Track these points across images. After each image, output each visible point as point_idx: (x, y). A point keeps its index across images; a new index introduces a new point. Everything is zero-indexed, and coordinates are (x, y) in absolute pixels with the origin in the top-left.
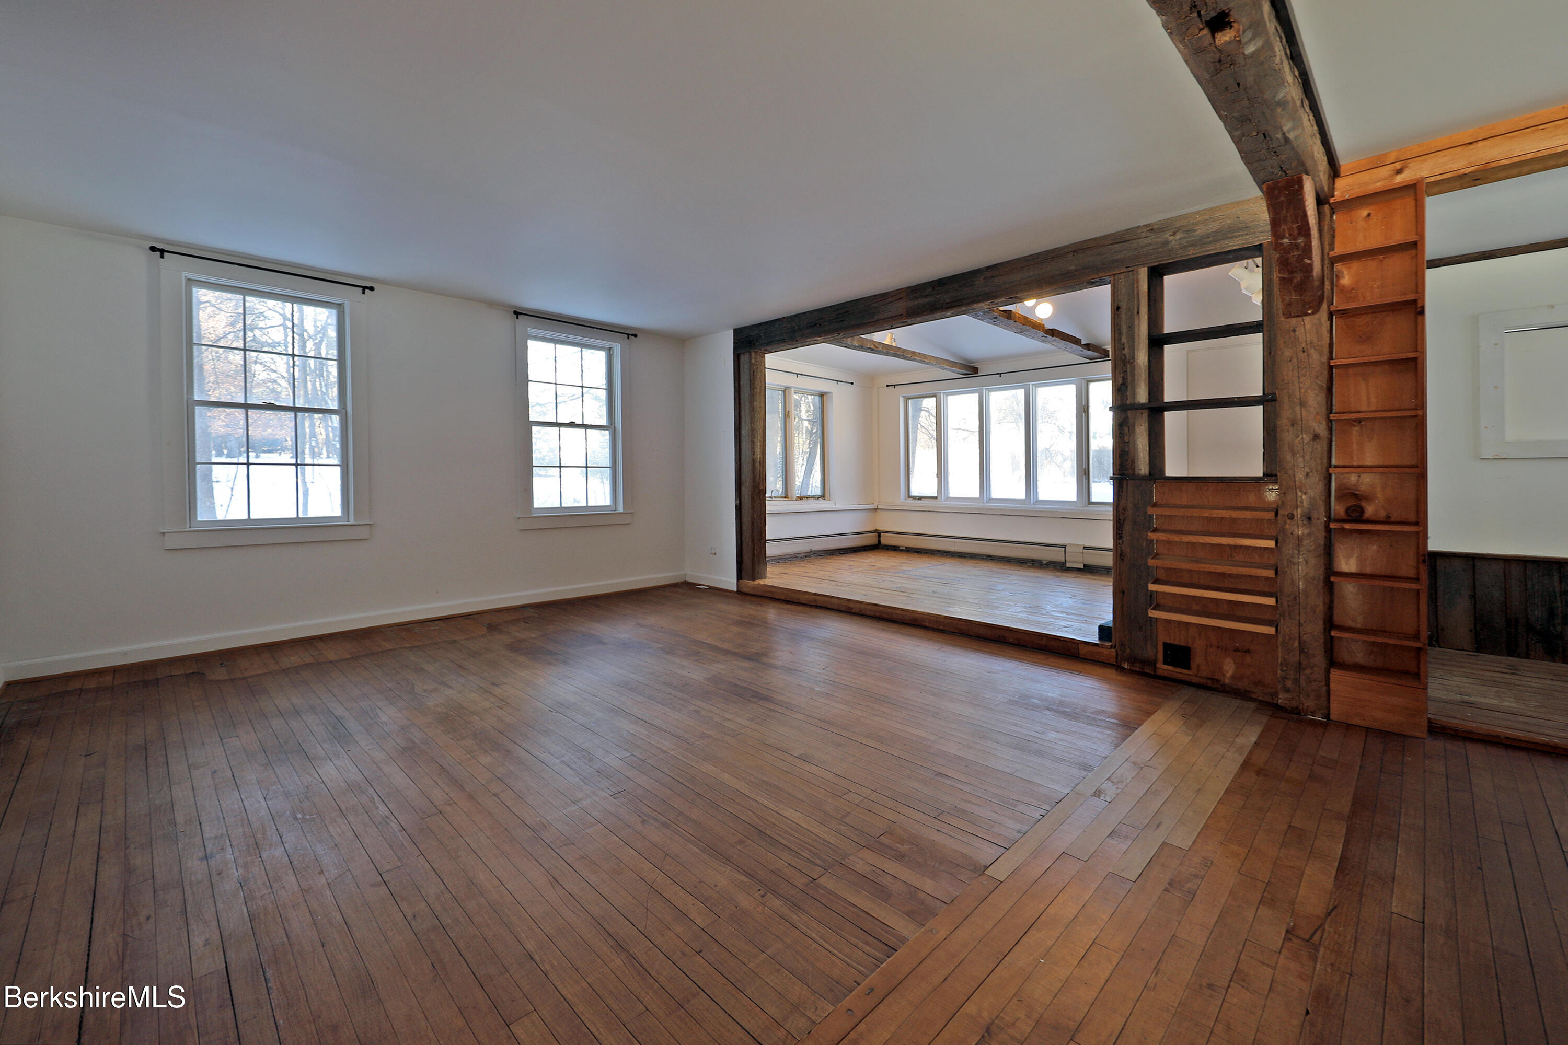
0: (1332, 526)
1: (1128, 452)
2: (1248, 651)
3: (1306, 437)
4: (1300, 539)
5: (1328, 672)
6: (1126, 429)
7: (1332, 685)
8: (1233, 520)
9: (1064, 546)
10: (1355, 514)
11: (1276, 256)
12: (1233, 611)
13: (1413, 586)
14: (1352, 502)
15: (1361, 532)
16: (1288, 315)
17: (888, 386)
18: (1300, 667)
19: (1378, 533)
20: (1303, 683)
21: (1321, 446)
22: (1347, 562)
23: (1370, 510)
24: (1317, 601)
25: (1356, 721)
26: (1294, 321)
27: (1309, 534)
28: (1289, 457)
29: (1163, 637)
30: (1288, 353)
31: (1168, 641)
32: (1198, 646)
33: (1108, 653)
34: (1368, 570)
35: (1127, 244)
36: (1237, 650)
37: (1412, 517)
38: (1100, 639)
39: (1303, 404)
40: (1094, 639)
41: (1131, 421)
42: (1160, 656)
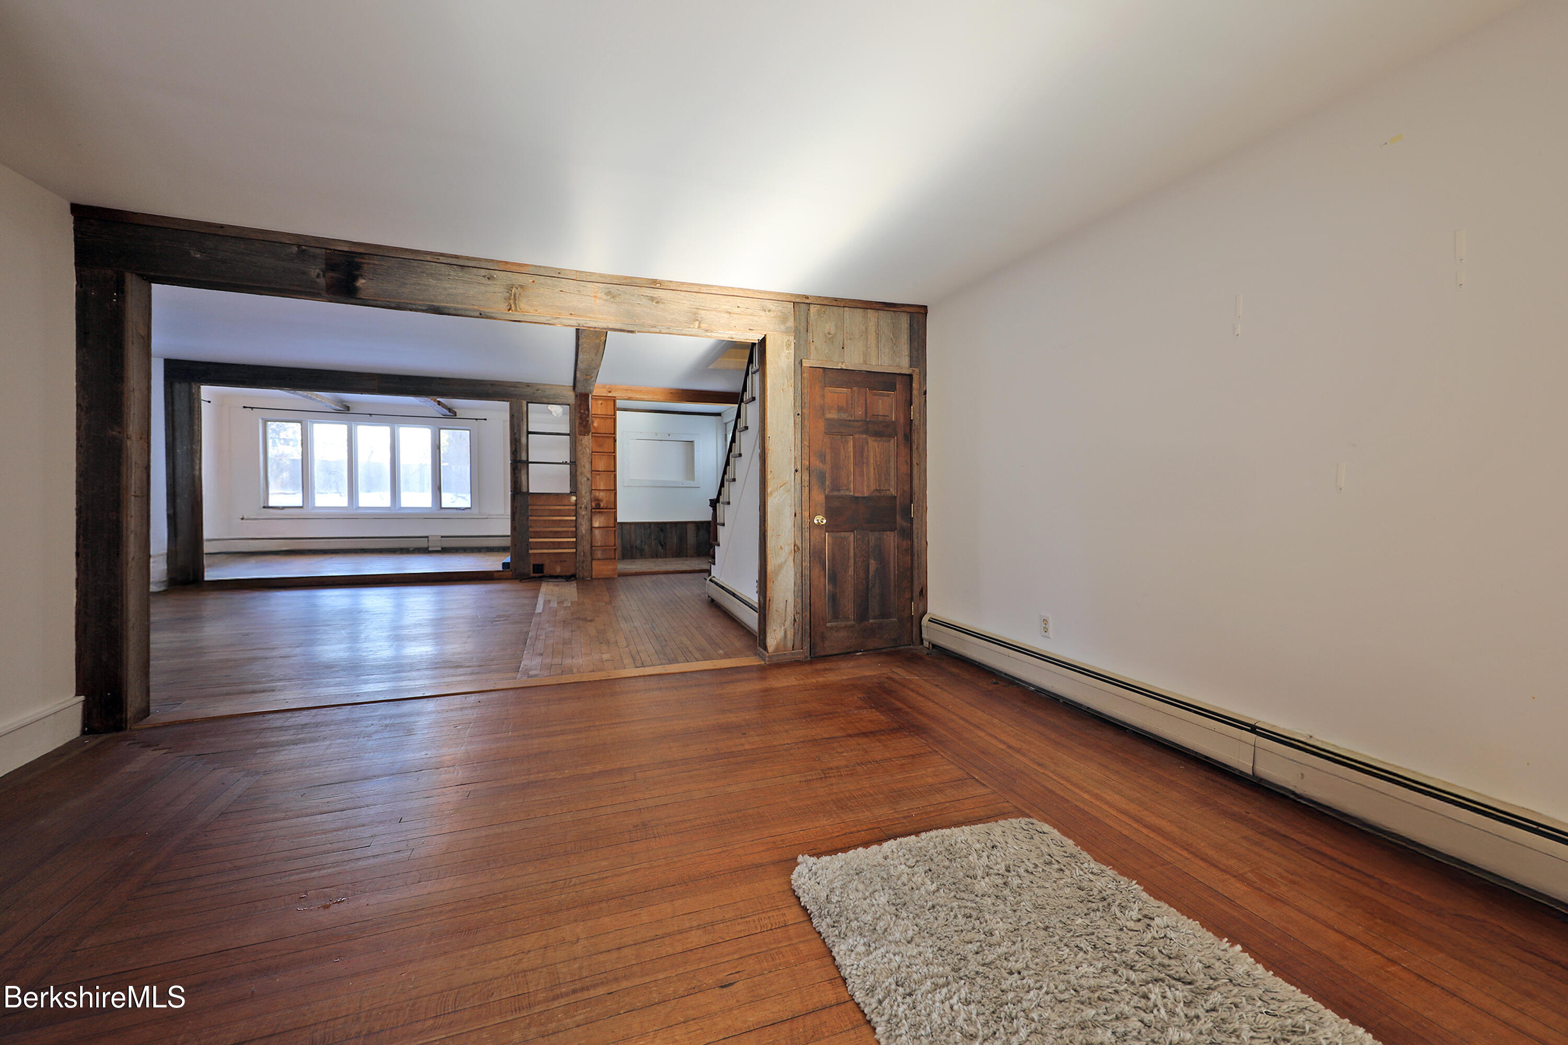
0: (593, 510)
1: (517, 482)
2: (565, 561)
3: (585, 479)
4: (583, 516)
5: (592, 562)
6: (517, 471)
7: (593, 566)
8: (560, 510)
9: (427, 537)
10: (598, 507)
11: (579, 415)
12: (559, 545)
13: (614, 529)
14: (597, 502)
15: (600, 512)
16: (580, 435)
17: (244, 407)
18: (583, 562)
19: (604, 512)
20: (585, 567)
21: (589, 483)
22: (596, 524)
23: (602, 505)
24: (588, 538)
25: (600, 577)
26: (581, 437)
27: (586, 514)
28: (580, 486)
29: (533, 561)
30: (580, 448)
31: (535, 563)
32: (546, 562)
33: (508, 573)
34: (602, 526)
35: (517, 389)
36: (561, 561)
37: (613, 507)
38: (503, 568)
39: (584, 467)
40: (501, 569)
41: (519, 468)
42: (532, 571)
